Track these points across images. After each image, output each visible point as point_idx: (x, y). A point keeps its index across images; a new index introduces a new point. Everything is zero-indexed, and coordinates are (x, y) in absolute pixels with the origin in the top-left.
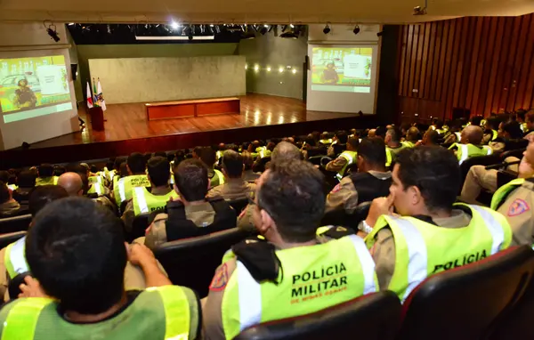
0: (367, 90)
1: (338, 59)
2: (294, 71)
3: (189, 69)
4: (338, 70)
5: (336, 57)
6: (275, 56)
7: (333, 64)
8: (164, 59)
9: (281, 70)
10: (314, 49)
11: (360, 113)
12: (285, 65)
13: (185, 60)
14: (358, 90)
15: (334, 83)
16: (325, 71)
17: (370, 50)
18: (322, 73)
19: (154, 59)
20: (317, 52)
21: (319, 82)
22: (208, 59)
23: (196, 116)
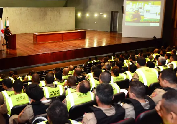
0: (158, 25)
1: (141, 8)
2: (105, 16)
3: (45, 14)
4: (141, 14)
5: (140, 7)
6: (92, 7)
7: (138, 11)
8: (32, 8)
9: (96, 15)
10: (127, 2)
11: (155, 37)
12: (99, 13)
13: (43, 9)
14: (152, 25)
15: (138, 21)
16: (133, 15)
17: (160, 2)
18: (131, 16)
19: (26, 8)
20: (128, 4)
21: (129, 20)
22: (55, 8)
23: (62, 41)
